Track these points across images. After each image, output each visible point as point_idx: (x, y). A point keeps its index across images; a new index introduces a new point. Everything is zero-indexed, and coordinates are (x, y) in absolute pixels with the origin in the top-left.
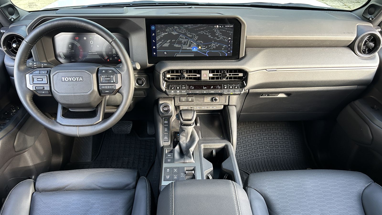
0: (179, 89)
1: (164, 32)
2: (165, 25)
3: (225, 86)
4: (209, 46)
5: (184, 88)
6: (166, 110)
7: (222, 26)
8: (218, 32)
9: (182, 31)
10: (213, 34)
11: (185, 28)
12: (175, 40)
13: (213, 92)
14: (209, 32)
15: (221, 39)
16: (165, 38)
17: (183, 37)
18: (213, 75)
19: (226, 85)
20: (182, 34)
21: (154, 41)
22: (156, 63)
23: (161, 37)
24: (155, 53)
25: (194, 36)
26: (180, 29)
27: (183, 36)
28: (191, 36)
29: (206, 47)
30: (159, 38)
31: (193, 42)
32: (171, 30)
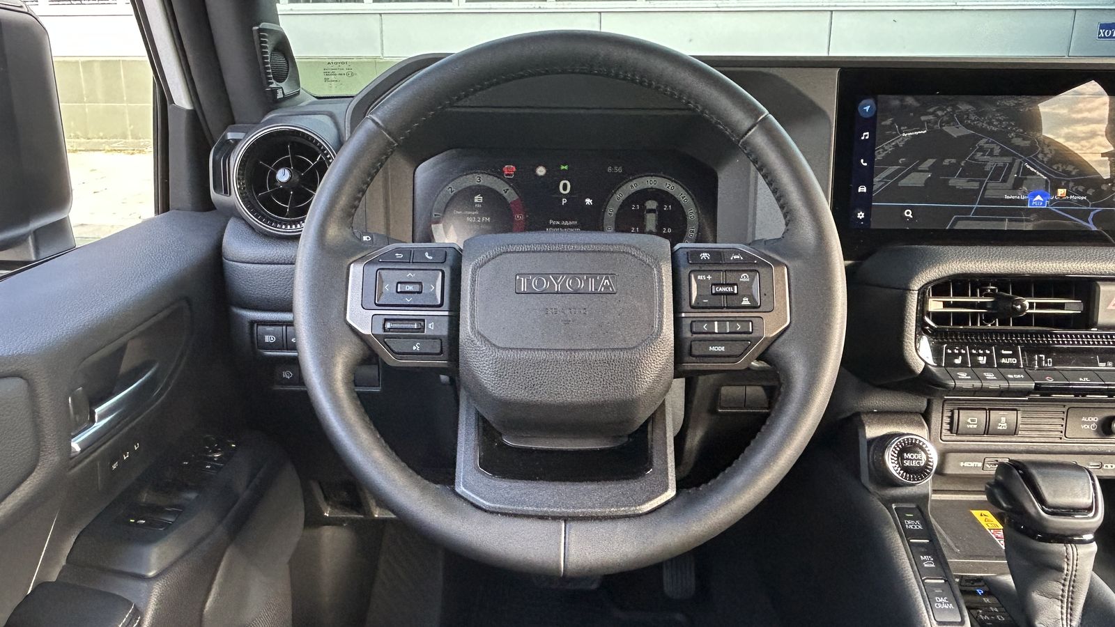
0: (989, 364)
1: (911, 127)
2: (921, 97)
4: (1103, 187)
5: (1014, 361)
6: (914, 464)
9: (990, 123)
11: (1004, 110)
12: (953, 161)
16: (916, 151)
17: (992, 150)
20: (991, 134)
21: (865, 164)
22: (865, 258)
23: (896, 146)
24: (861, 215)
26: (981, 114)
27: (993, 143)
28: (1027, 143)
29: (1090, 192)
30: (890, 149)
31: (1032, 169)
32: (943, 116)
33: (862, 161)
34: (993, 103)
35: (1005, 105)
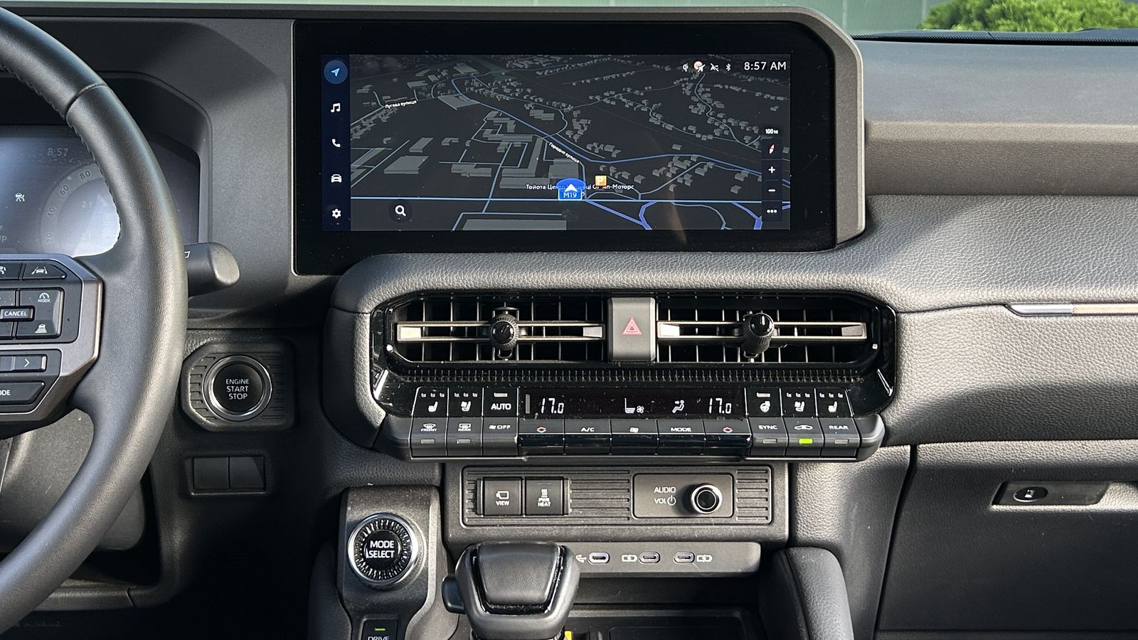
0: (474, 412)
1: (395, 97)
2: (405, 57)
3: (764, 400)
4: (656, 173)
5: (505, 406)
6: (384, 555)
7: (723, 66)
8: (706, 96)
9: (500, 91)
10: (677, 107)
11: (517, 73)
12: (455, 140)
13: (689, 429)
14: (652, 98)
15: (722, 135)
17: (505, 125)
18: (684, 330)
19: (768, 395)
20: (502, 105)
21: (338, 145)
22: (341, 272)
23: (378, 121)
24: (337, 214)
25: (569, 116)
26: (488, 80)
27: (504, 116)
28: (551, 117)
29: (638, 179)
30: (369, 125)
31: (560, 150)
32: (436, 82)
33: (334, 141)
34: (503, 65)
35: (516, 67)
